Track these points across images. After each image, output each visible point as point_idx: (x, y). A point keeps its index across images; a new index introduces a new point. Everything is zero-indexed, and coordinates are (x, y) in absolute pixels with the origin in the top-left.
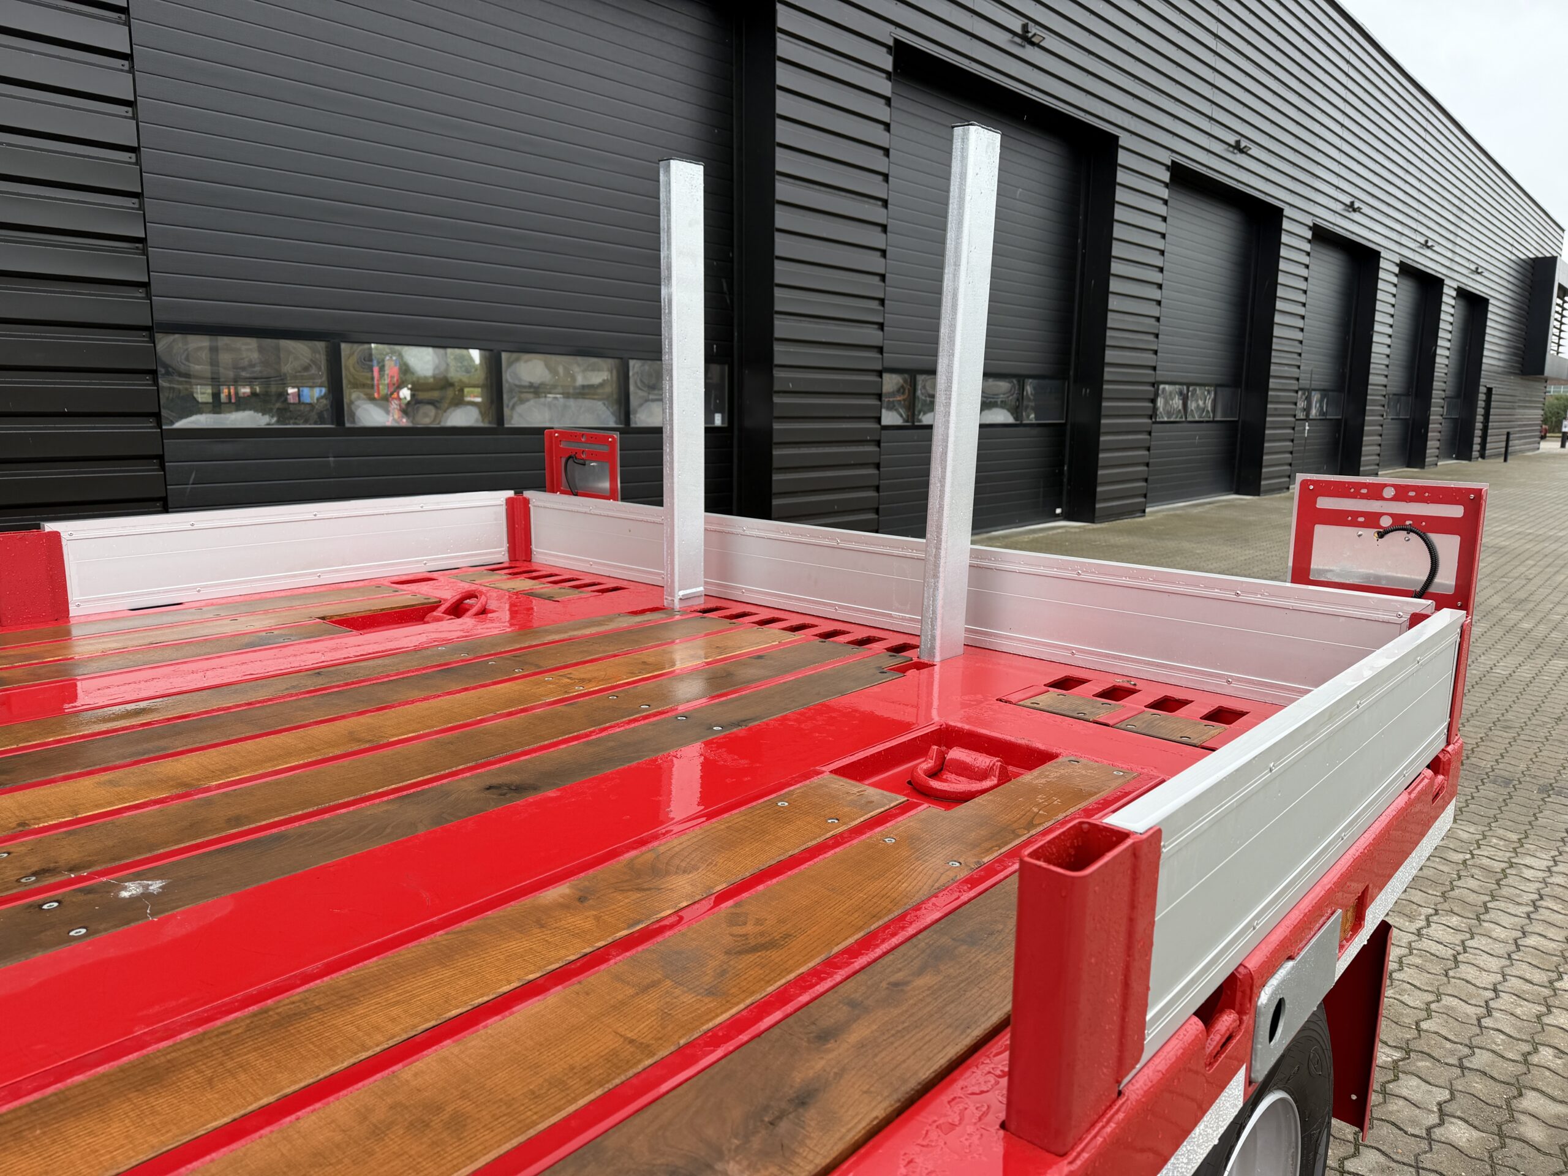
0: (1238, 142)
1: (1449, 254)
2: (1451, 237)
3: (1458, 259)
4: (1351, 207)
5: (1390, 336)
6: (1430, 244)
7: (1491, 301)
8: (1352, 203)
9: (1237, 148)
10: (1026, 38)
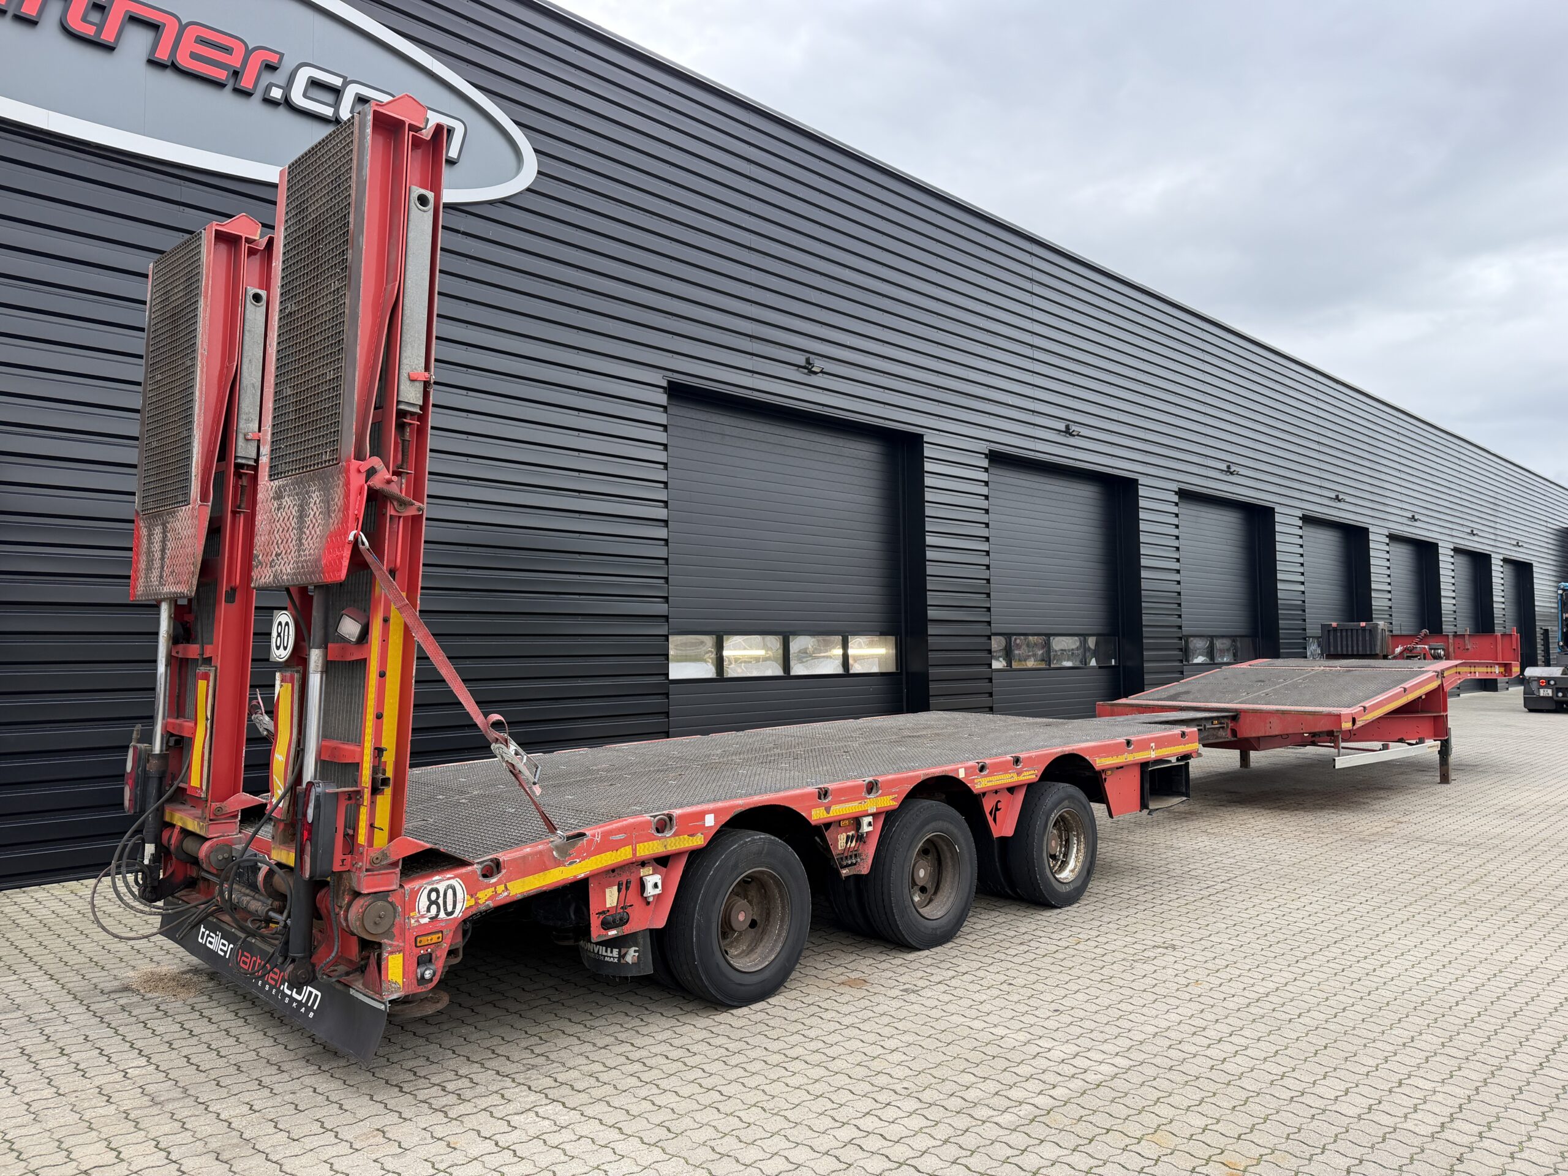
0: (1337, 496)
1: (1493, 537)
2: (1492, 524)
3: (1499, 539)
4: (1413, 518)
5: (1454, 598)
6: (1475, 532)
7: (1535, 564)
8: (1413, 516)
9: (1337, 498)
10: (1229, 472)
